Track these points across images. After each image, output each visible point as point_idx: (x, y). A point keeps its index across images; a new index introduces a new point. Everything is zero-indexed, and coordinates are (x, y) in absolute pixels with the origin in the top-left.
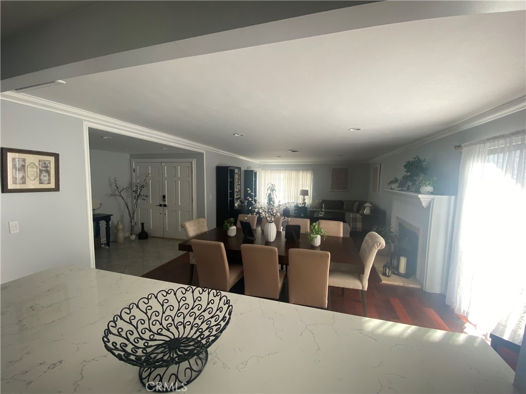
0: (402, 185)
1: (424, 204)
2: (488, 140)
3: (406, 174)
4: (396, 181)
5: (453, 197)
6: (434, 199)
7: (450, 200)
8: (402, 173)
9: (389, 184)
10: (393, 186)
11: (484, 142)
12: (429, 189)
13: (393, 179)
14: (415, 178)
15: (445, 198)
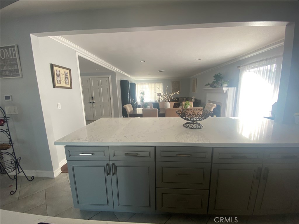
0: (212, 86)
1: (225, 92)
2: (251, 63)
3: (214, 80)
4: (209, 84)
5: (235, 88)
6: (228, 89)
7: (234, 89)
8: (211, 80)
9: (205, 86)
10: (207, 87)
11: (249, 64)
12: (226, 85)
13: (207, 83)
14: (218, 82)
15: (233, 88)
